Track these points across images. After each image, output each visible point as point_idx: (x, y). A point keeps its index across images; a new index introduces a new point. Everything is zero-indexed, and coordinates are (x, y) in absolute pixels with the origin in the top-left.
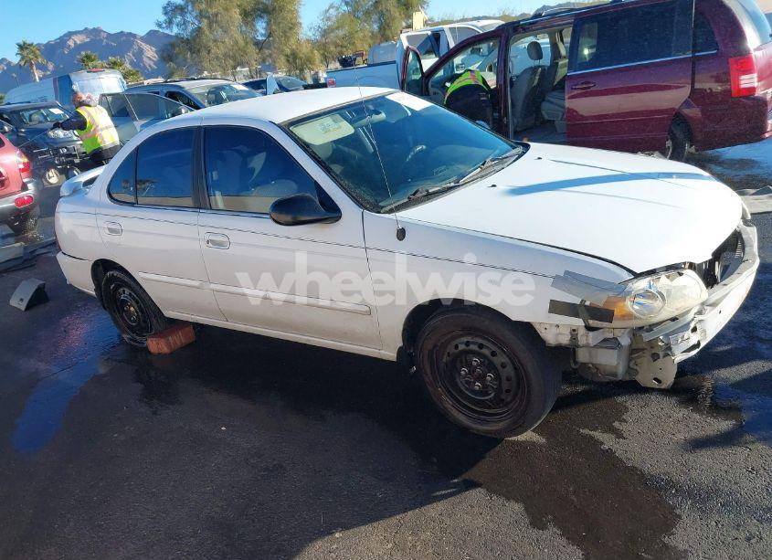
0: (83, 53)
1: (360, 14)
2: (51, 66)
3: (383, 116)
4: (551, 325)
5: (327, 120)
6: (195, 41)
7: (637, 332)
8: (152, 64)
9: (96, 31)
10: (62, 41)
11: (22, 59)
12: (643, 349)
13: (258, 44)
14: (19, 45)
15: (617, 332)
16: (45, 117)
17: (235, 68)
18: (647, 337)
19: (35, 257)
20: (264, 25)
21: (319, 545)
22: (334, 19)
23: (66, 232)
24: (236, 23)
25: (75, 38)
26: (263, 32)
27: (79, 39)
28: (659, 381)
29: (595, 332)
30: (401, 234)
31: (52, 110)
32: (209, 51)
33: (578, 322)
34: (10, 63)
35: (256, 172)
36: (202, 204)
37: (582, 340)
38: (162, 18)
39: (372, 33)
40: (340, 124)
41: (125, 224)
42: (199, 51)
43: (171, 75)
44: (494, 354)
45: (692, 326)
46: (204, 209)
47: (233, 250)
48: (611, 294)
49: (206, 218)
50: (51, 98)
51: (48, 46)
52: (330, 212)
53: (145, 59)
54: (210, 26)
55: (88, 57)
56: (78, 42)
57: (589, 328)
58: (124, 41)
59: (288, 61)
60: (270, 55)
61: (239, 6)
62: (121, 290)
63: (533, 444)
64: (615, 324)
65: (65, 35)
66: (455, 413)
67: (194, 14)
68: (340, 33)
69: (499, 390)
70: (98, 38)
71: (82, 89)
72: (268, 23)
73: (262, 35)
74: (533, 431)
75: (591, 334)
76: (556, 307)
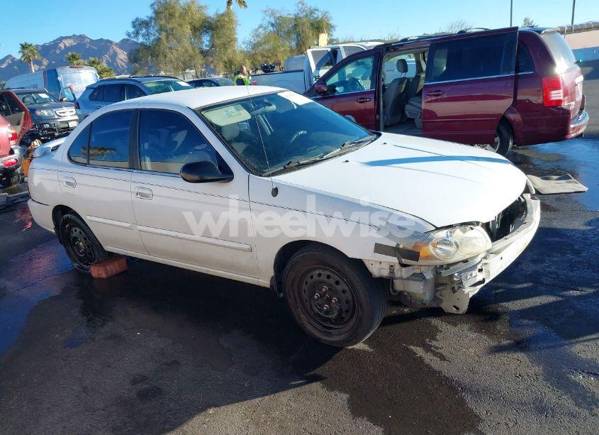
0: (70, 53)
1: (282, 34)
2: (45, 62)
3: (273, 107)
4: (376, 262)
5: (231, 109)
6: (155, 48)
7: (438, 269)
8: (124, 65)
9: (82, 37)
10: (55, 44)
11: (23, 56)
12: (446, 284)
13: (202, 52)
14: (22, 46)
15: (423, 269)
16: (35, 100)
17: (185, 69)
18: (445, 273)
19: (15, 204)
20: (208, 38)
21: (198, 419)
22: (262, 36)
23: (36, 184)
24: (188, 36)
25: (64, 41)
26: (207, 43)
27: (68, 43)
28: (457, 309)
29: (407, 268)
30: (275, 192)
31: (40, 95)
32: (166, 56)
33: (394, 260)
34: (14, 58)
35: (179, 145)
36: (135, 166)
37: (398, 274)
38: (131, 30)
39: (291, 48)
40: (241, 112)
41: (79, 179)
42: (158, 56)
43: (135, 73)
44: (337, 283)
45: (479, 267)
46: (137, 169)
47: (155, 200)
48: (418, 240)
49: (137, 177)
50: (41, 86)
51: (44, 46)
52: (225, 174)
53: (118, 60)
54: (167, 38)
55: (73, 57)
56: (67, 45)
57: (403, 265)
58: (103, 46)
59: (225, 66)
60: (212, 62)
61: (190, 24)
62: (73, 229)
63: (364, 351)
64: (421, 262)
65: (58, 39)
66: (310, 328)
67: (156, 28)
68: (266, 47)
69: (340, 311)
70: (83, 43)
71: (65, 79)
72: (212, 37)
73: (206, 46)
74: (364, 342)
75: (404, 269)
76: (379, 249)
